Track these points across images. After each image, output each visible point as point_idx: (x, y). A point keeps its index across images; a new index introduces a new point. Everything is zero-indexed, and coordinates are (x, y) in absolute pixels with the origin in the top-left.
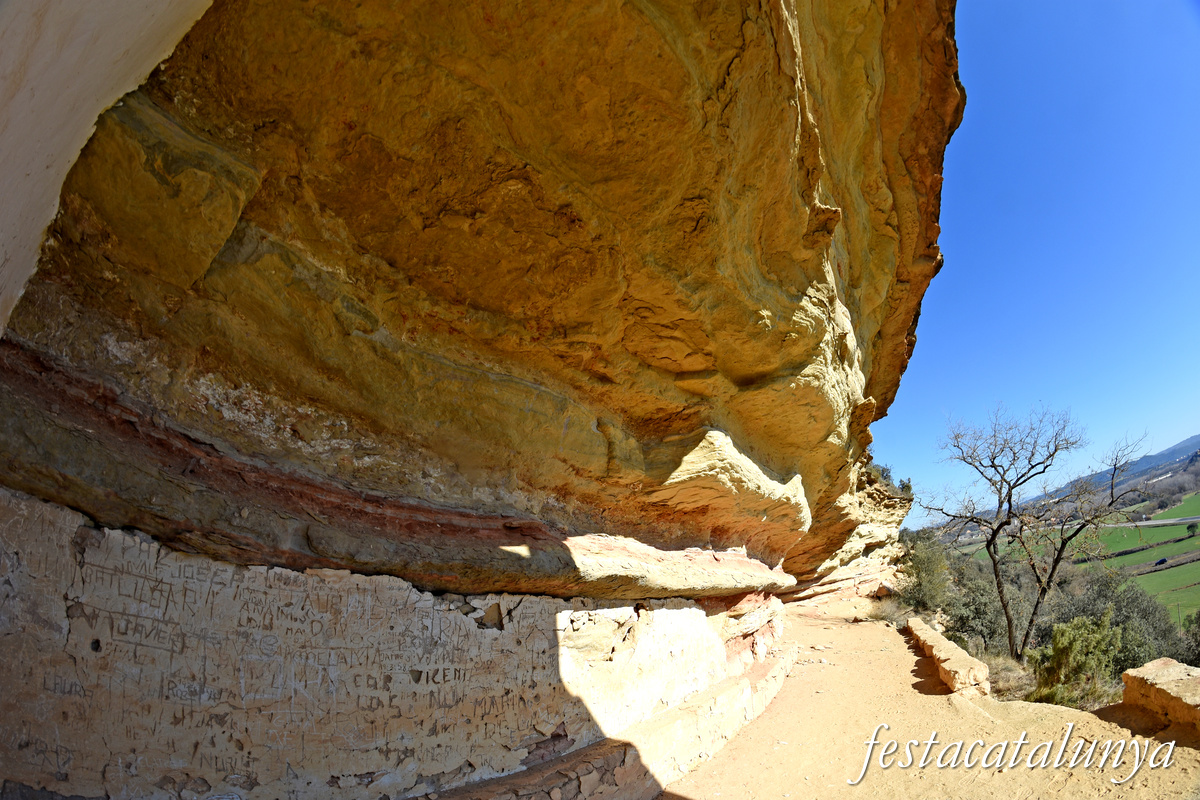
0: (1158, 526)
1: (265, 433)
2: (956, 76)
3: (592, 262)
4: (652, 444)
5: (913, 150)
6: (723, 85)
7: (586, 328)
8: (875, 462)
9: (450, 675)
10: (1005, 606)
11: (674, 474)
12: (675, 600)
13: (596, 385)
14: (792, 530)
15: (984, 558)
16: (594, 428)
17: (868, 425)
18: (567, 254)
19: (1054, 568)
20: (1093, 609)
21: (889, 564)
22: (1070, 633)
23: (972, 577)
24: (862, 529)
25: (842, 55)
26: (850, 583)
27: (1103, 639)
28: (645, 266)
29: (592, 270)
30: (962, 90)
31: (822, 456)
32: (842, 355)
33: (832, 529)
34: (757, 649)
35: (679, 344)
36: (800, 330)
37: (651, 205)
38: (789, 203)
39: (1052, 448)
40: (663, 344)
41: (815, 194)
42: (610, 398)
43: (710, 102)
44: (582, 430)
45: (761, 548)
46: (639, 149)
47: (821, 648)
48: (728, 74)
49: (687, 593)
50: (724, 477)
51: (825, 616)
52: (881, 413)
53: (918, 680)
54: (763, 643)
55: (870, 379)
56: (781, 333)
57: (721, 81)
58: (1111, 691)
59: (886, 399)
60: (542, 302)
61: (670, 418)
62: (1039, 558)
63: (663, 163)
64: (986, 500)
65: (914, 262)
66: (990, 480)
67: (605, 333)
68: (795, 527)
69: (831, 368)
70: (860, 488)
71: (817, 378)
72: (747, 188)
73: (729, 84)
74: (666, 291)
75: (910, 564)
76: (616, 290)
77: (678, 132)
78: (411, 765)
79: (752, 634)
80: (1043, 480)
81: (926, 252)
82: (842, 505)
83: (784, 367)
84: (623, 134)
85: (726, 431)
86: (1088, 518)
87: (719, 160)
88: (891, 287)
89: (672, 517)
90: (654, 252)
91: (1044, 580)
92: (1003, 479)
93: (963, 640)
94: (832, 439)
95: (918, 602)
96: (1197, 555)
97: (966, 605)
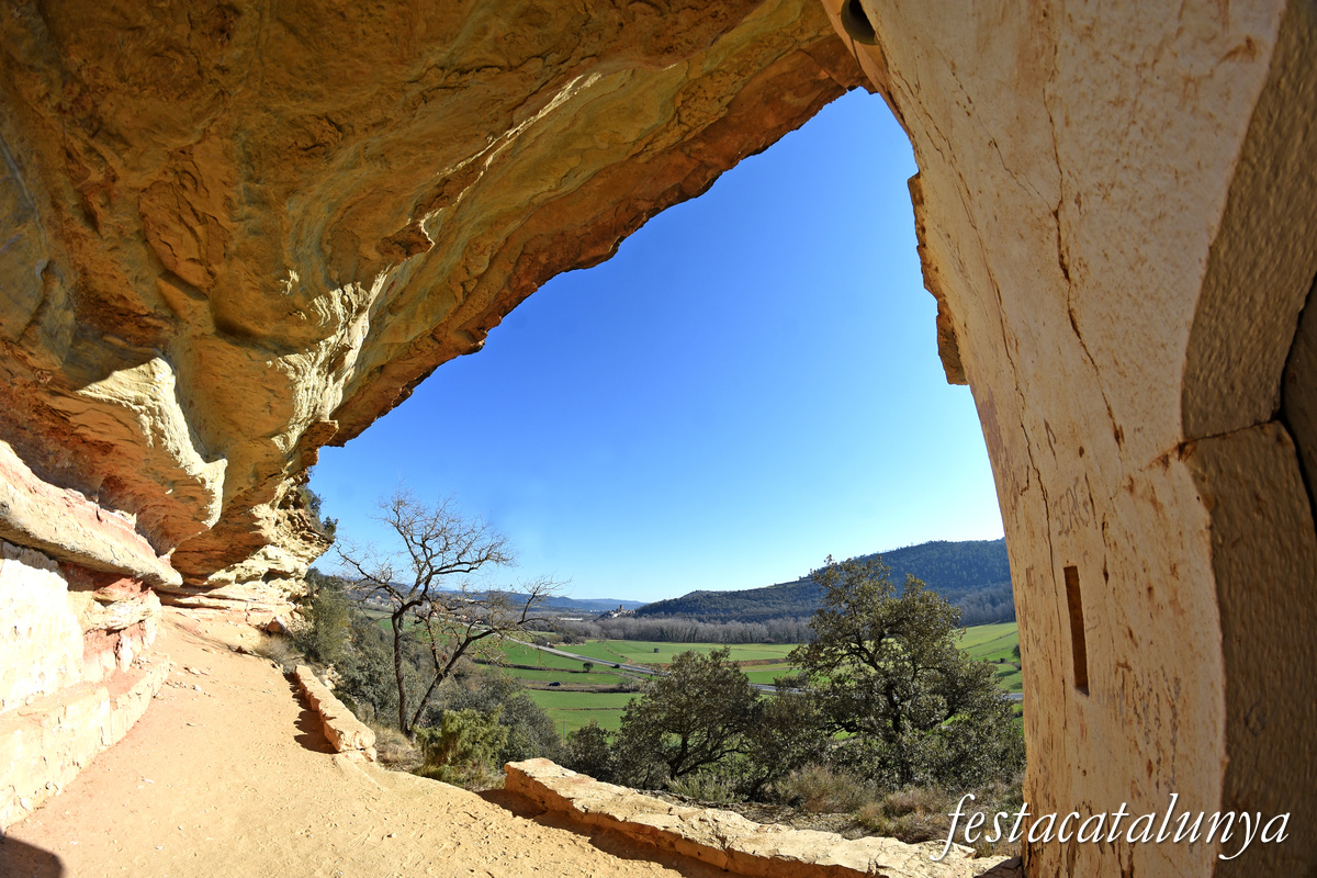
0: (559, 655)
2: (622, 239)
3: (194, 86)
4: (90, 334)
5: (537, 251)
6: (463, 72)
7: (121, 146)
8: (310, 486)
10: (399, 681)
11: (94, 386)
12: (35, 554)
13: (77, 219)
14: (195, 519)
15: (387, 628)
16: (38, 270)
17: (319, 446)
18: (182, 53)
19: (454, 660)
20: (485, 707)
21: (288, 599)
22: (458, 721)
23: (372, 643)
24: (269, 550)
25: (569, 144)
26: (241, 606)
27: (490, 733)
28: (231, 138)
29: (185, 94)
30: (615, 250)
31: (258, 451)
32: (334, 365)
33: (238, 536)
34: (122, 652)
35: (192, 241)
36: (313, 316)
37: (296, 92)
38: (401, 202)
39: (484, 555)
40: (178, 229)
41: (428, 216)
42: (81, 245)
43: (440, 72)
44: (24, 263)
45: (153, 525)
46: (347, 39)
47: (197, 672)
48: (478, 71)
49: (52, 549)
50: (146, 421)
51: (206, 635)
52: (339, 441)
53: (302, 733)
54: (130, 647)
55: (347, 403)
56: (293, 305)
57: (467, 68)
58: (495, 779)
59: (350, 430)
60: (108, 75)
61: (128, 315)
62: (442, 646)
63: (349, 71)
64: (404, 574)
65: (457, 331)
66: (415, 557)
67: (133, 169)
68: (199, 517)
69: (315, 370)
70: (283, 505)
71: (297, 371)
72: (382, 159)
73: (469, 77)
74: (227, 179)
75: (311, 608)
76: (185, 135)
77: (389, 63)
79: (119, 631)
80: (465, 578)
81: (474, 331)
82: (258, 515)
83: (273, 339)
84: (353, 13)
85: (175, 369)
86: (496, 627)
87: (389, 117)
88: (422, 336)
89: (66, 438)
90: (252, 133)
91: (442, 667)
92: (428, 562)
93: (353, 703)
94: (278, 441)
95: (310, 650)
96: (587, 687)
97: (360, 669)
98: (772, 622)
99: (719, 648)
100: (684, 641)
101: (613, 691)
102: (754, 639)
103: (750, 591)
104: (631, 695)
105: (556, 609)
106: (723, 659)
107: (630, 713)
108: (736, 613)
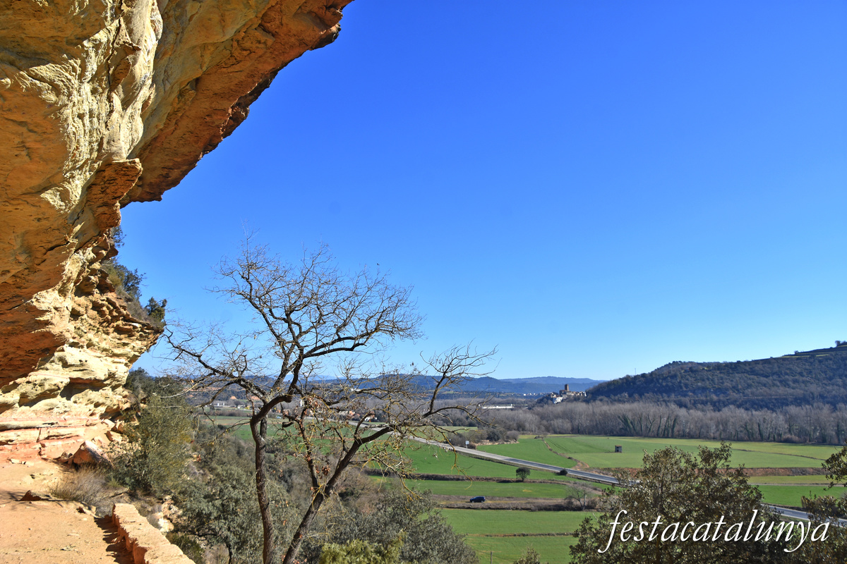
0: (482, 458)
10: (263, 509)
15: (245, 438)
19: (338, 472)
20: (381, 535)
21: (103, 416)
23: (225, 460)
24: (68, 353)
26: (31, 435)
31: (23, 216)
33: (14, 340)
39: (372, 324)
52: (153, 194)
55: (153, 138)
59: (167, 176)
62: (323, 454)
64: (264, 362)
65: (296, 14)
66: (278, 337)
69: (87, 88)
70: (81, 290)
71: (56, 89)
75: (136, 423)
80: (349, 359)
81: (322, 12)
82: (43, 307)
86: (395, 422)
88: (247, 28)
91: (322, 484)
92: (295, 341)
93: (198, 547)
94: (50, 197)
95: (138, 482)
96: (521, 503)
97: (209, 497)
98: (793, 410)
99: (713, 446)
100: (657, 436)
101: (558, 508)
102: (766, 435)
103: (756, 362)
104: (584, 514)
105: (477, 394)
106: (720, 464)
107: (584, 540)
108: (734, 395)
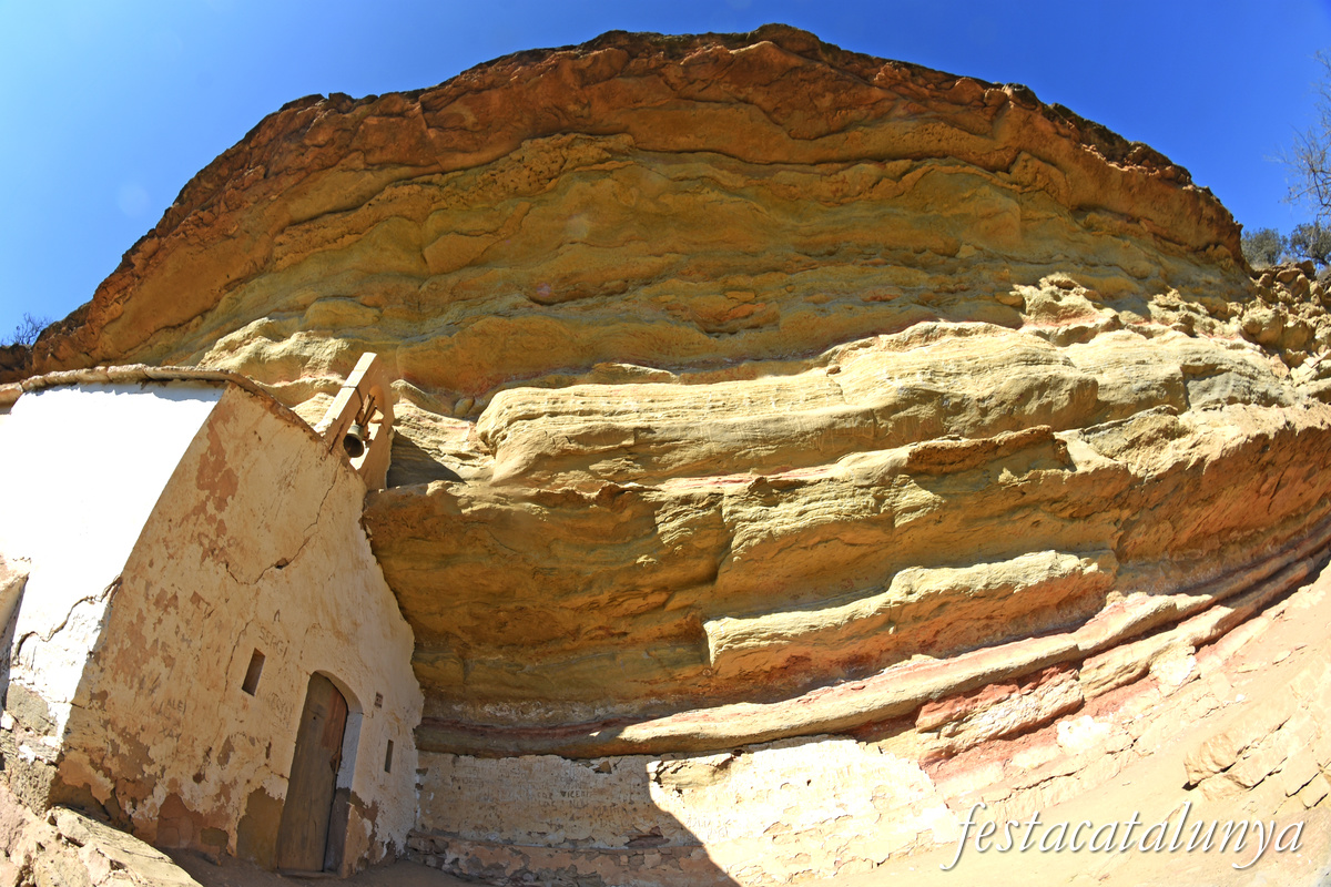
1: (513, 717)
9: (580, 794)
16: (646, 656)
44: (635, 662)
78: (562, 833)
83: (713, 558)
85: (718, 618)
